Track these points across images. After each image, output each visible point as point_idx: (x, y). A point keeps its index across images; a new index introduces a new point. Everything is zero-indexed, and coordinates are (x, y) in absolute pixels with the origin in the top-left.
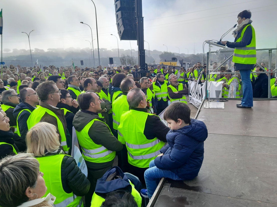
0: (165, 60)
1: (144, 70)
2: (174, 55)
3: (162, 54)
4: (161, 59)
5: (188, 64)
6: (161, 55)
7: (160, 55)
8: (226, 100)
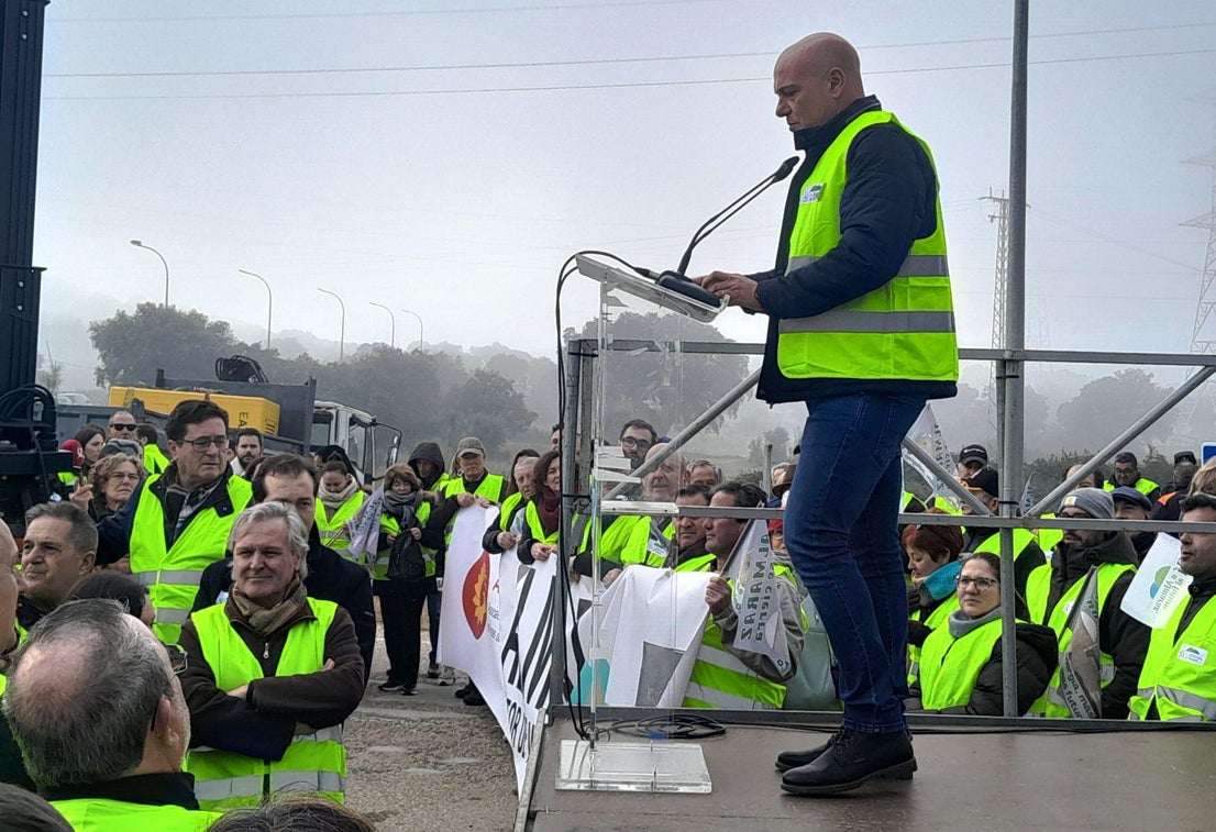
0: (161, 372)
1: (21, 447)
2: (222, 340)
3: (122, 316)
4: (104, 357)
5: (353, 421)
6: (112, 323)
7: (94, 328)
8: (706, 724)
